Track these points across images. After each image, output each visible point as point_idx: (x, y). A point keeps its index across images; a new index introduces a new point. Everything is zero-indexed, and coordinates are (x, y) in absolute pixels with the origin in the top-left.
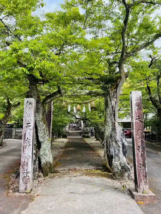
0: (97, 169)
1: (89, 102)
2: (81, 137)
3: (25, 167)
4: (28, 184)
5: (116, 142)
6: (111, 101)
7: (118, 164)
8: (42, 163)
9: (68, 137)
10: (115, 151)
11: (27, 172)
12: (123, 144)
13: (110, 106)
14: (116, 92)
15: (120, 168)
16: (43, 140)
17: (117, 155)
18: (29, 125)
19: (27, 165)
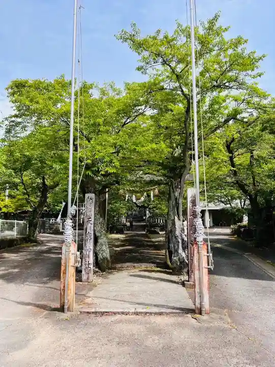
0: (157, 267)
1: (152, 190)
2: (145, 233)
3: (87, 259)
4: (90, 274)
5: (175, 237)
6: (174, 192)
7: (177, 260)
8: (99, 259)
9: (125, 232)
10: (174, 246)
11: (89, 264)
12: (183, 240)
13: (173, 198)
14: (180, 181)
15: (179, 264)
16: (100, 235)
17: (177, 251)
18: (90, 220)
19: (89, 257)
